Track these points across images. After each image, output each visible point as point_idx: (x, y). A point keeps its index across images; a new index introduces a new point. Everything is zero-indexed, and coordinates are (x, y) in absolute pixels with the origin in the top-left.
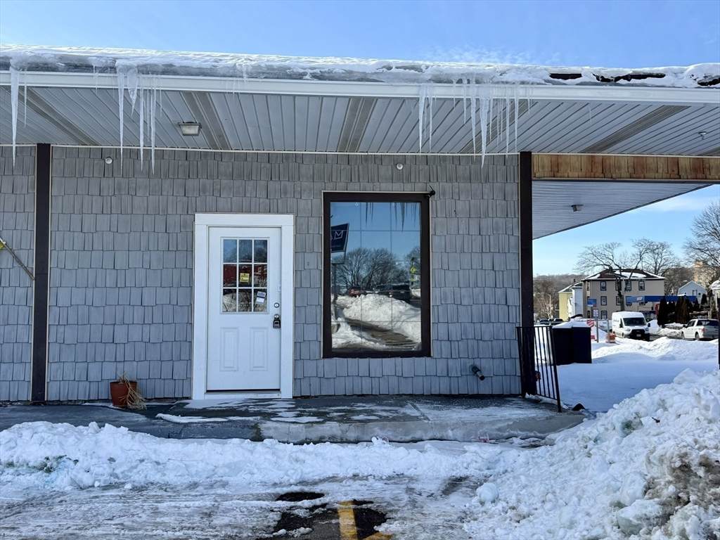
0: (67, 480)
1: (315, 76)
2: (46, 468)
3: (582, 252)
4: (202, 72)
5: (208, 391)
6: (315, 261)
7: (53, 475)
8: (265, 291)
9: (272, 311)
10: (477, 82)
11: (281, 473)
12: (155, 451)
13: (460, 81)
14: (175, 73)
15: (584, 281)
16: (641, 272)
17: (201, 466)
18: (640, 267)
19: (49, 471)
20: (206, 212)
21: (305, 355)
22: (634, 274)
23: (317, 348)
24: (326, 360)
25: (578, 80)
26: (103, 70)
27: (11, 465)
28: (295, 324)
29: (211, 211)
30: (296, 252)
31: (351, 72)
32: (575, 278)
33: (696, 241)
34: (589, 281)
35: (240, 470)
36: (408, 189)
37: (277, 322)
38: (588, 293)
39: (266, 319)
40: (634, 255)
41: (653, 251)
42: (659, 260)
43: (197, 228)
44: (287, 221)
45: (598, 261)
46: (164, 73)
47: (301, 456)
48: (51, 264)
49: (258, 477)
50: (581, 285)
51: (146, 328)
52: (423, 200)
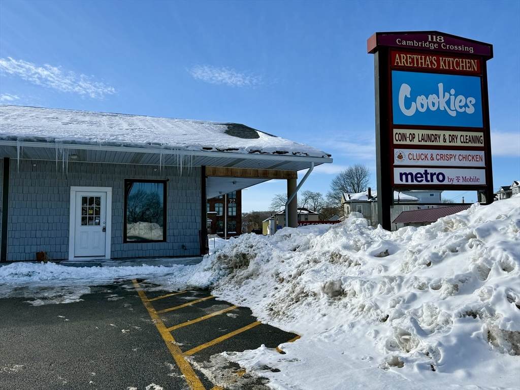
0: (37, 278)
1: (124, 146)
2: (29, 275)
3: (274, 198)
4: (85, 144)
5: (75, 257)
6: (121, 205)
7: (32, 277)
8: (99, 217)
9: (102, 225)
10: (179, 150)
11: (111, 275)
12: (66, 270)
13: (173, 149)
14: (76, 143)
15: (275, 215)
16: (306, 210)
17: (83, 274)
18: (306, 206)
19: (30, 276)
20: (75, 186)
21: (116, 242)
22: (302, 211)
23: (121, 239)
24: (124, 244)
25: (211, 150)
26: (50, 142)
27: (16, 274)
28: (112, 230)
29: (77, 186)
30: (112, 202)
31: (136, 145)
32: (271, 213)
33: (332, 192)
34: (278, 215)
35: (97, 274)
36: (159, 178)
37: (104, 230)
38: (277, 222)
39: (100, 228)
40: (303, 200)
41: (313, 198)
42: (316, 203)
43: (71, 192)
44: (109, 190)
45: (283, 204)
46: (72, 143)
47: (118, 270)
48: (10, 205)
49: (104, 276)
50: (273, 217)
51: (49, 232)
52: (164, 182)
